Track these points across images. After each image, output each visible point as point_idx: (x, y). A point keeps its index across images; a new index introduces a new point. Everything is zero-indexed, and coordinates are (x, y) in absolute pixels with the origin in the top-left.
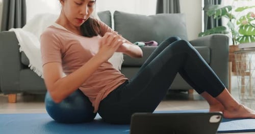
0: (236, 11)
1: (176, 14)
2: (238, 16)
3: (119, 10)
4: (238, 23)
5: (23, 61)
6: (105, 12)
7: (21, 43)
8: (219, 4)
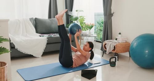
8: (72, 11)
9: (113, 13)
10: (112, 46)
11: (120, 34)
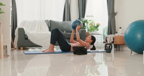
0: (89, 21)
1: (70, 21)
2: (89, 22)
3: (51, 20)
4: (89, 25)
5: (26, 37)
6: (47, 20)
7: (25, 31)
8: (84, 18)
9: (117, 13)
10: (111, 39)
11: (120, 28)
